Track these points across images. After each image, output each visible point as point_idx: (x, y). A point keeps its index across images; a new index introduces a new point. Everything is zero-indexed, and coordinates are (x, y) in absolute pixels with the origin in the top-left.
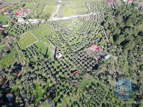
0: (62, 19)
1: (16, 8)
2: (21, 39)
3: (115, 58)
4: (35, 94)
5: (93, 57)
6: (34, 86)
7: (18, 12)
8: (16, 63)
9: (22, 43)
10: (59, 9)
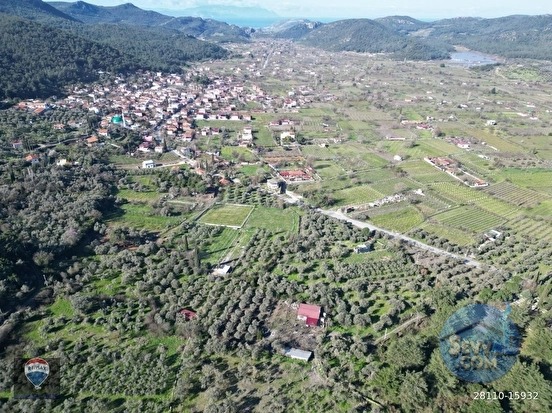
0: (355, 223)
1: (299, 166)
2: (221, 210)
3: (318, 376)
4: (98, 284)
5: (273, 327)
6: (116, 275)
7: (290, 172)
8: (157, 233)
9: (215, 215)
10: (385, 204)
